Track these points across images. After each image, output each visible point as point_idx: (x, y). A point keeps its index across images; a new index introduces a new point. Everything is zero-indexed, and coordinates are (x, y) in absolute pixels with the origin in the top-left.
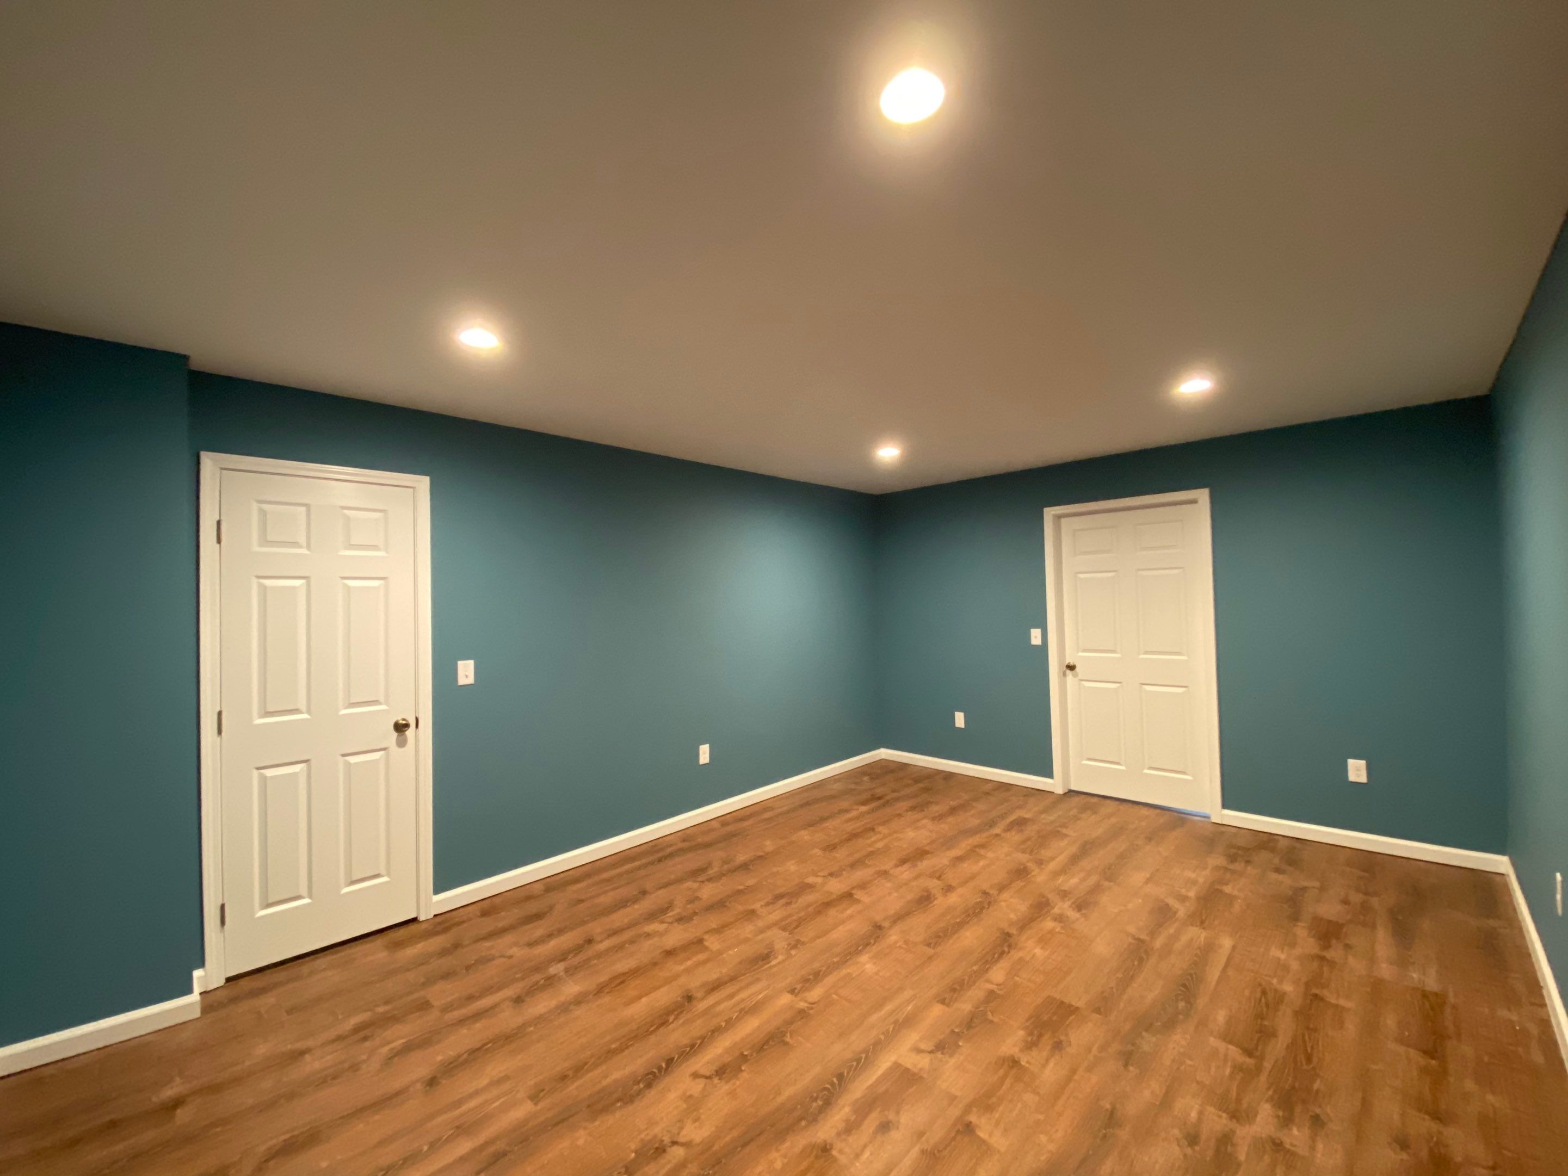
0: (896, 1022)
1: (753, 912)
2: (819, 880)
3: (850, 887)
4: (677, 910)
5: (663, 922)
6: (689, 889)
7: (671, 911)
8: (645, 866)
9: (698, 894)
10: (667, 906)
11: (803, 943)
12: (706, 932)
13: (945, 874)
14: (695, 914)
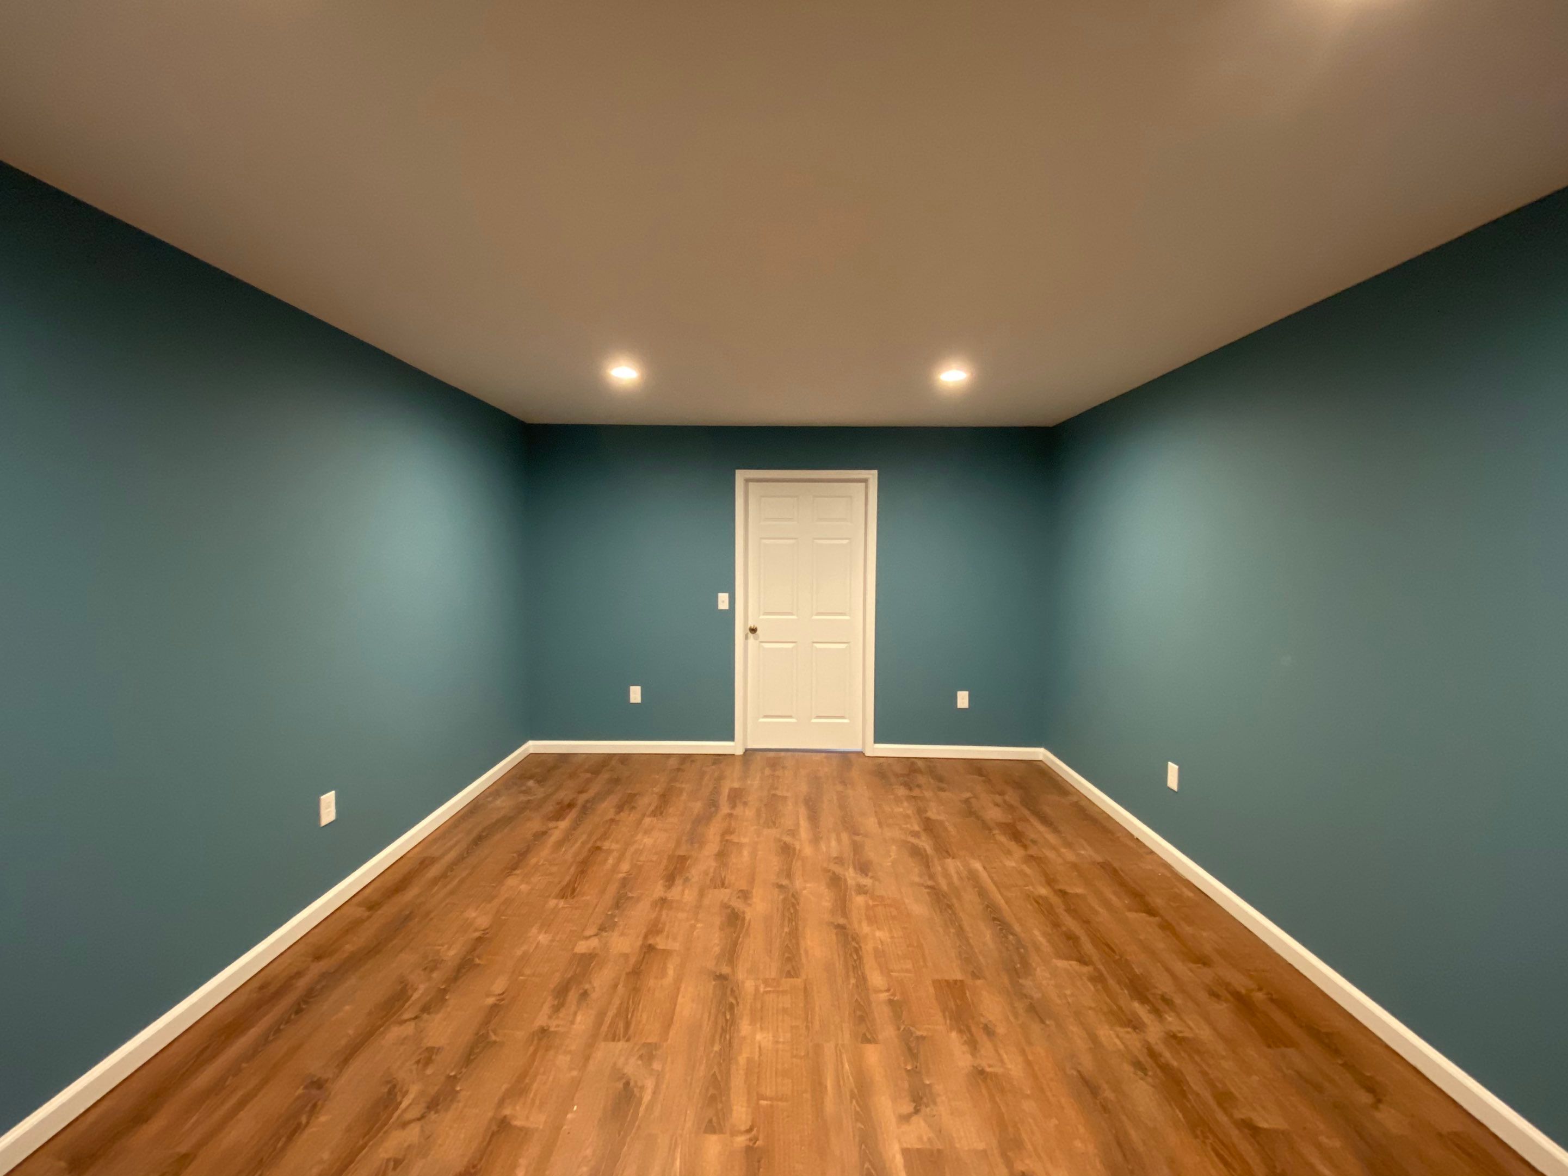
0: (853, 1096)
1: (544, 1031)
2: (594, 942)
3: (641, 938)
4: (414, 1090)
5: (404, 1125)
6: (403, 1041)
7: (403, 1097)
8: (276, 1031)
9: (429, 1042)
10: (385, 1090)
11: (656, 1046)
12: (501, 1103)
13: (725, 879)
14: (453, 1080)
